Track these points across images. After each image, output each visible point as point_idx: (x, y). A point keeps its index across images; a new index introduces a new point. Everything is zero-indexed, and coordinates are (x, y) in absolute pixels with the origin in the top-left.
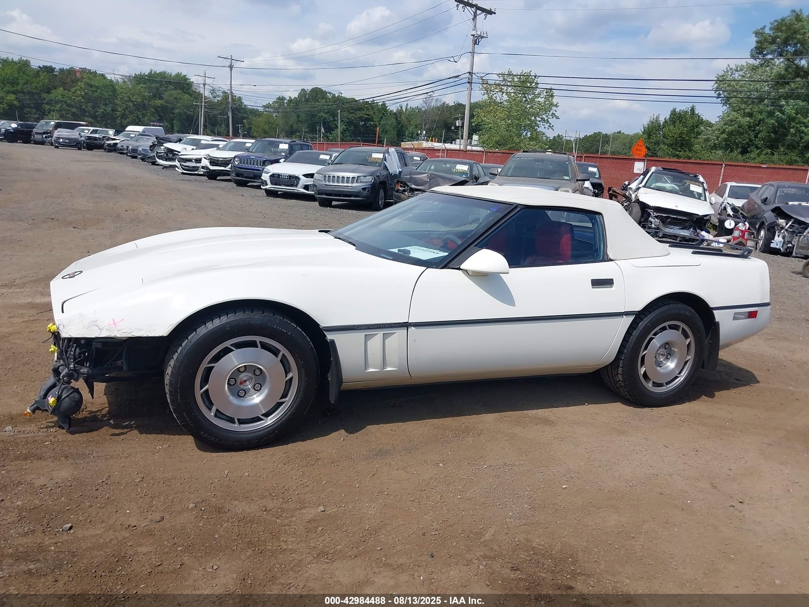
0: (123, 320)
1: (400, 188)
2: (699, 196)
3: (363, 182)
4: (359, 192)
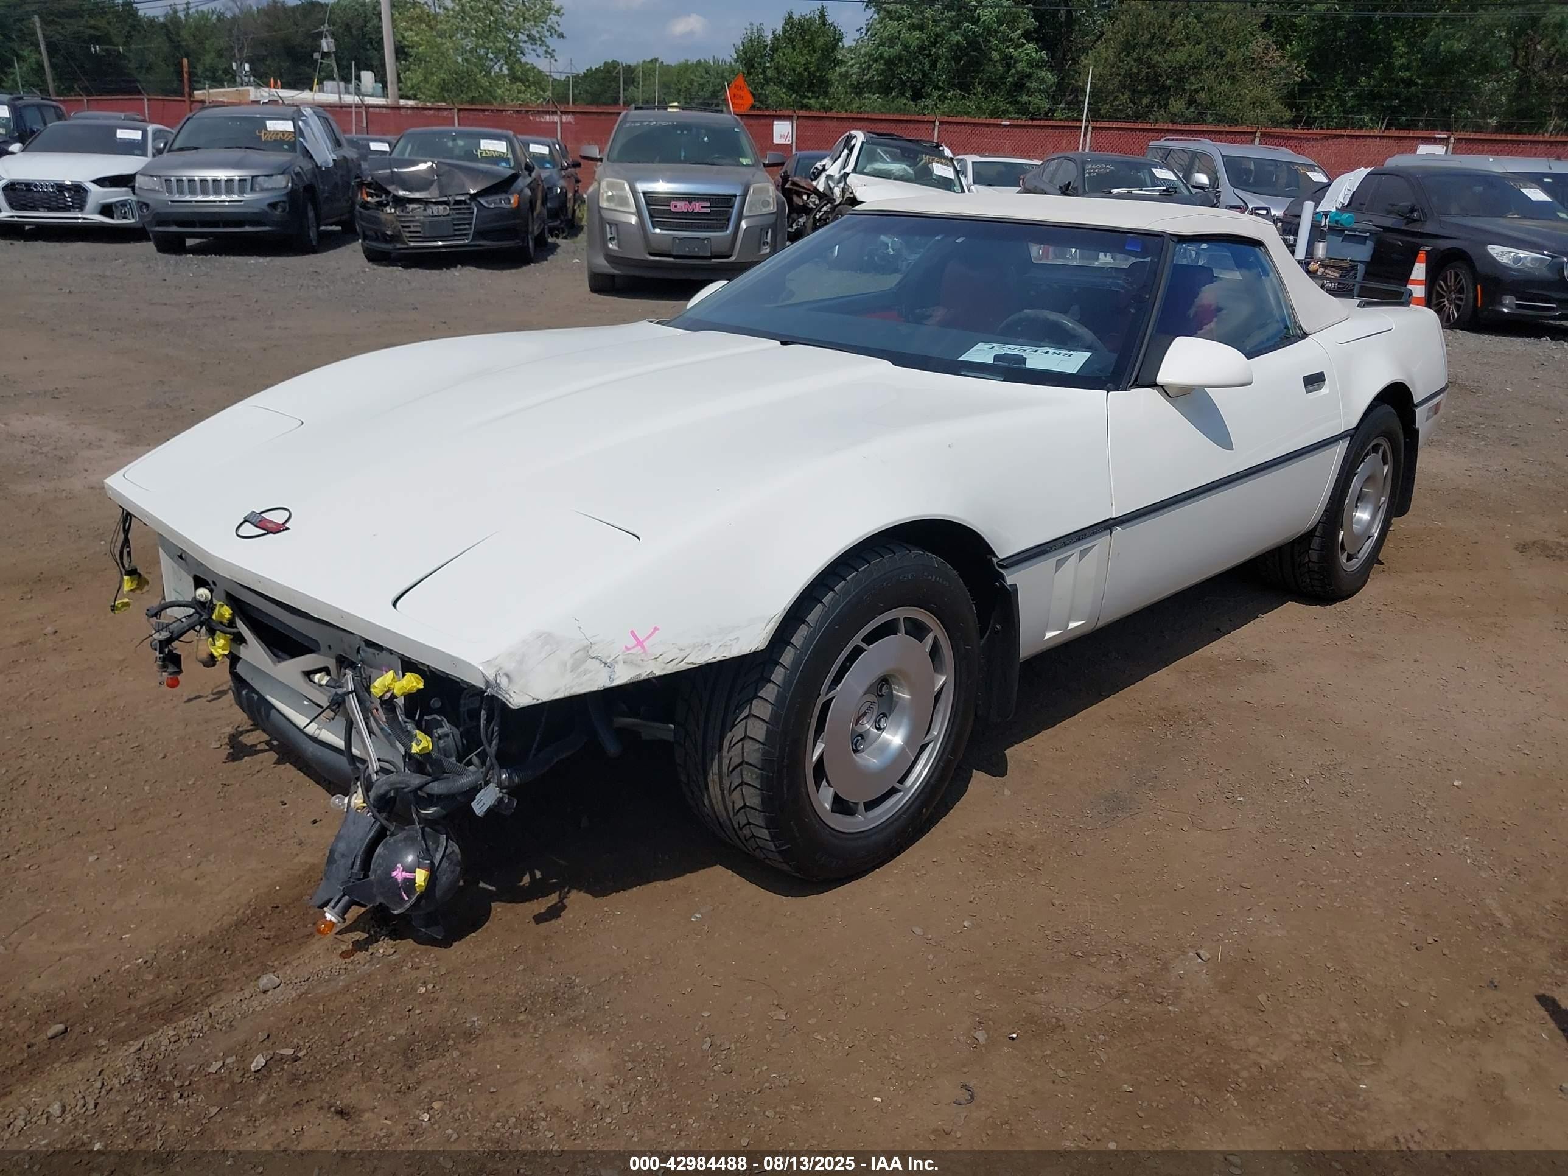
0: (656, 629)
1: (369, 199)
3: (267, 190)
4: (263, 213)
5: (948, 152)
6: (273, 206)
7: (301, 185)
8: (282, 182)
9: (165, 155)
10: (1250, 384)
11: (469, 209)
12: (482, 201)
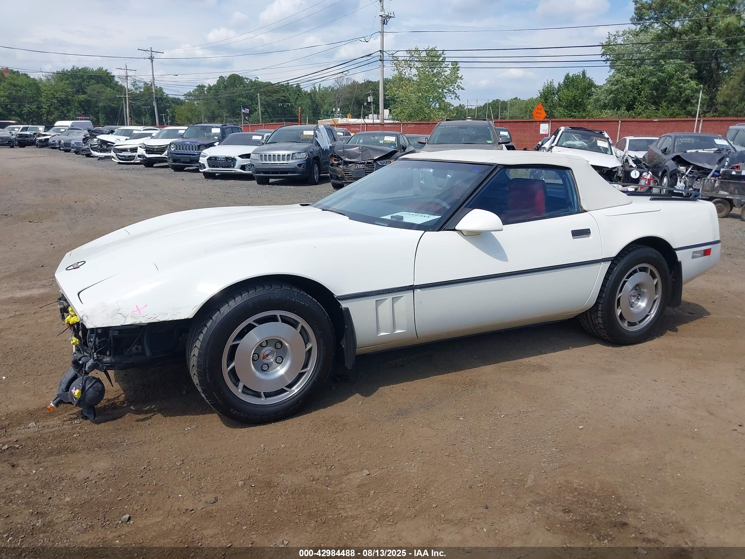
0: (146, 305)
1: (335, 162)
2: (605, 151)
3: (298, 159)
4: (295, 168)
6: (299, 165)
7: (312, 157)
8: (304, 155)
9: (265, 145)
10: (502, 230)
11: (373, 166)
12: (378, 163)
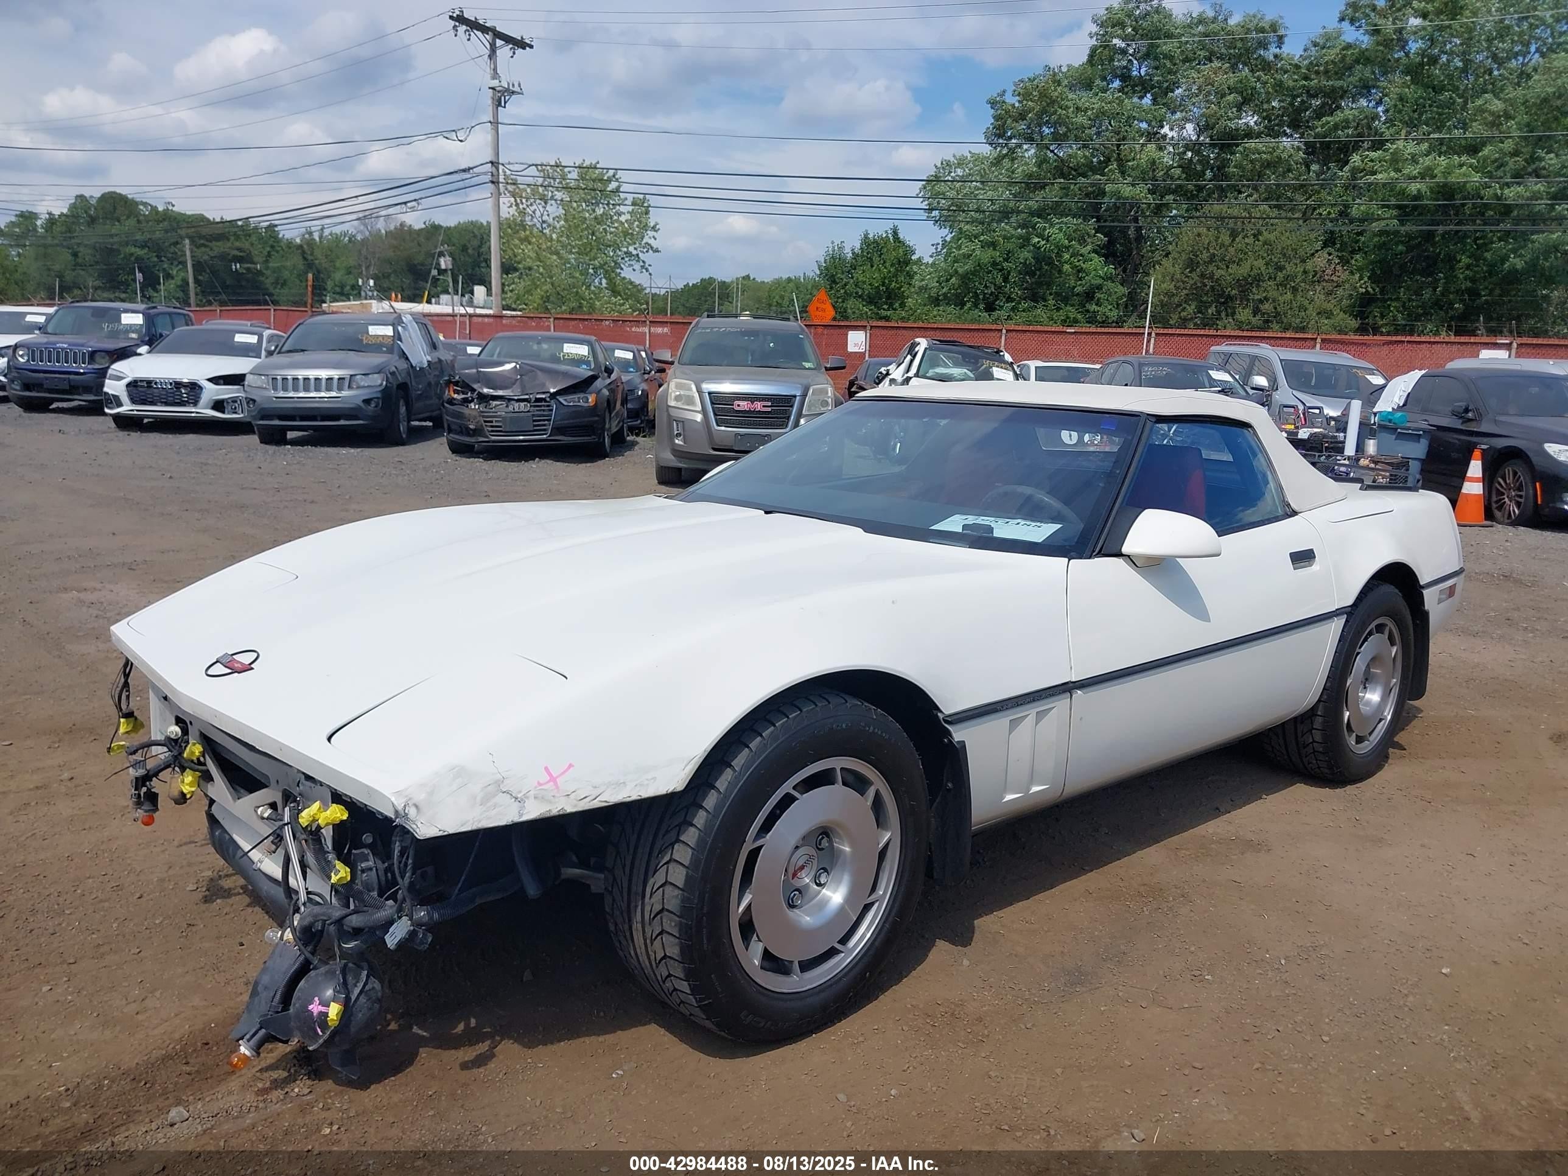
0: (571, 766)
1: (456, 396)
3: (364, 387)
4: (358, 408)
5: (1008, 358)
6: (367, 401)
7: (395, 384)
8: (378, 380)
9: (275, 356)
10: (1219, 555)
11: (548, 406)
12: (561, 400)
